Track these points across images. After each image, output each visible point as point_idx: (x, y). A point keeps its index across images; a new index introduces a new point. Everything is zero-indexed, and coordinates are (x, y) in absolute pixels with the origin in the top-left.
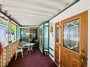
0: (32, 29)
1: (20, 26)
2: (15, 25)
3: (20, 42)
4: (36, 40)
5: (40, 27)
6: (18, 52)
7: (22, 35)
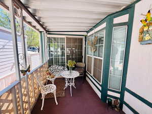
0: (70, 38)
1: (48, 32)
2: (38, 30)
3: (50, 66)
4: (79, 64)
5: (89, 34)
6: (46, 93)
7: (52, 51)
